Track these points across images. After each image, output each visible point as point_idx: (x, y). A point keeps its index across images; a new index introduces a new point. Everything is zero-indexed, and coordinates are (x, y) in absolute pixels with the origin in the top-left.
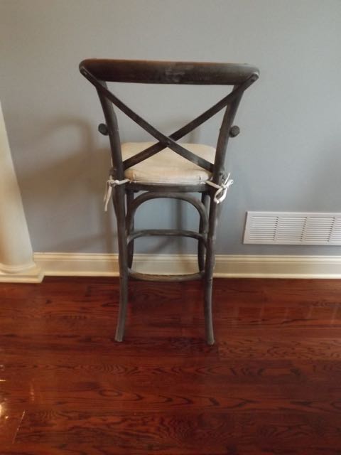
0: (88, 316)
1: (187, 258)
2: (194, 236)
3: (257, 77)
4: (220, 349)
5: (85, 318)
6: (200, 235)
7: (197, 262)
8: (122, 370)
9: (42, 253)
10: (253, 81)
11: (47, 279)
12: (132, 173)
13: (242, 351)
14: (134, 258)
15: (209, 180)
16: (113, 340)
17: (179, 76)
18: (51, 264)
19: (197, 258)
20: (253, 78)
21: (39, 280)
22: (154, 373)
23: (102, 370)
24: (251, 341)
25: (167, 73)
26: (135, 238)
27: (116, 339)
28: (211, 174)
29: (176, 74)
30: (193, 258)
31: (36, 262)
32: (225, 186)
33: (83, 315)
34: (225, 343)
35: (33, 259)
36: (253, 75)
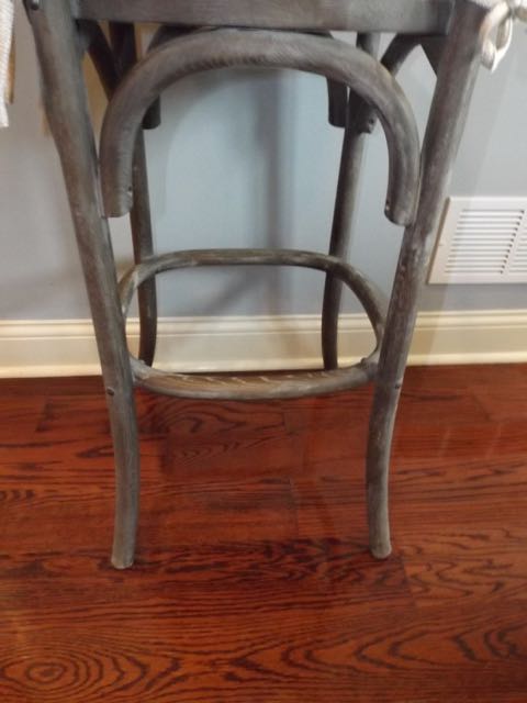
0: (39, 489)
2: (316, 263)
4: (410, 570)
5: (30, 494)
6: (335, 260)
7: (320, 332)
8: (133, 674)
13: (469, 571)
14: (160, 327)
16: (105, 563)
22: (230, 677)
23: (69, 677)
24: (484, 538)
26: (157, 272)
27: (114, 560)
33: (24, 487)
34: (420, 551)
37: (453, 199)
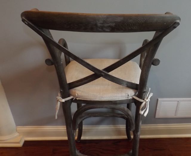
1: (118, 127)
3: (178, 24)
9: (22, 127)
10: (175, 27)
11: (27, 143)
12: (75, 93)
15: (135, 95)
17: (109, 26)
18: (29, 133)
19: (125, 127)
20: (175, 25)
21: (20, 145)
25: (99, 25)
26: (83, 120)
28: (136, 91)
29: (106, 25)
30: (123, 127)
31: (18, 132)
32: (147, 100)
35: (17, 130)
36: (175, 23)
37: (159, 99)
